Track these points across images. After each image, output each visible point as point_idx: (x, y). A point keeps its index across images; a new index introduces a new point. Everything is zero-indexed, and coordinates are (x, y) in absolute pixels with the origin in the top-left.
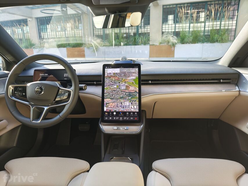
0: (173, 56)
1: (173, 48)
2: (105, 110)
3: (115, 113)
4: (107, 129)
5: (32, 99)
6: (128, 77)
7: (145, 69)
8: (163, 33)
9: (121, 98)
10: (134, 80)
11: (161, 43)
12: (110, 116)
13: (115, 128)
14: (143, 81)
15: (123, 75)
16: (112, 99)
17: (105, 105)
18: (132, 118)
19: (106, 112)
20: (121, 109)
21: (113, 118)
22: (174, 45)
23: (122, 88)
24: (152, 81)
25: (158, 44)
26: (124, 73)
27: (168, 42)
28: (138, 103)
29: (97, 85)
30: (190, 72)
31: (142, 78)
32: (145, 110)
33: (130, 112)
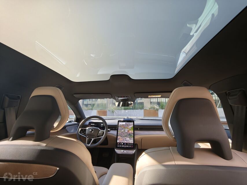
0: (158, 116)
1: (157, 112)
2: (118, 142)
3: (122, 144)
4: (118, 151)
5: (88, 135)
6: (129, 126)
7: (136, 123)
8: (151, 103)
9: (125, 136)
10: (131, 128)
11: (150, 109)
12: (120, 145)
13: (122, 151)
14: (135, 128)
15: (126, 125)
16: (121, 136)
17: (118, 139)
18: (130, 146)
19: (118, 143)
20: (126, 142)
21: (121, 146)
22: (157, 110)
23: (126, 131)
24: (139, 128)
25: (148, 109)
26: (127, 124)
27: (154, 108)
28: (133, 139)
29: (115, 130)
30: (156, 124)
31: (135, 127)
32: (137, 144)
33: (129, 143)
